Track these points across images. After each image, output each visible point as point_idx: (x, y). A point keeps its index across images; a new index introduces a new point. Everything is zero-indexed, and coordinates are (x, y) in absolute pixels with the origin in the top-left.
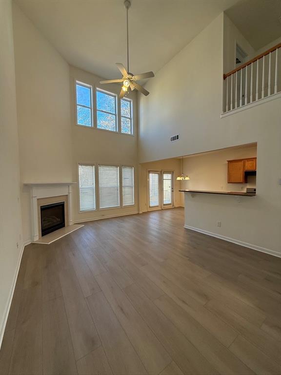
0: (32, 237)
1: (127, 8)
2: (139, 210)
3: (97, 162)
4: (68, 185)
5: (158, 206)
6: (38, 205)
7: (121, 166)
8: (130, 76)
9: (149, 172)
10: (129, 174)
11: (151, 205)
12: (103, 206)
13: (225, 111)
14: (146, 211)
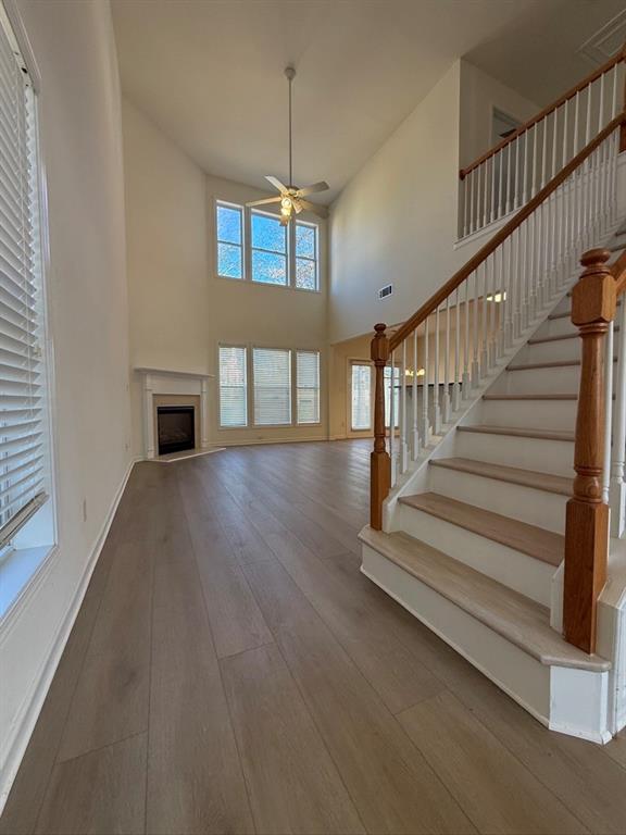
0: (144, 452)
1: (290, 79)
2: (328, 435)
3: (252, 341)
4: (199, 378)
5: (368, 430)
6: (154, 404)
7: (295, 348)
8: (291, 191)
9: (352, 362)
10: (310, 365)
11: (354, 426)
12: (261, 421)
13: (461, 236)
14: (343, 436)
